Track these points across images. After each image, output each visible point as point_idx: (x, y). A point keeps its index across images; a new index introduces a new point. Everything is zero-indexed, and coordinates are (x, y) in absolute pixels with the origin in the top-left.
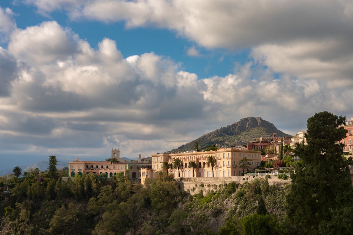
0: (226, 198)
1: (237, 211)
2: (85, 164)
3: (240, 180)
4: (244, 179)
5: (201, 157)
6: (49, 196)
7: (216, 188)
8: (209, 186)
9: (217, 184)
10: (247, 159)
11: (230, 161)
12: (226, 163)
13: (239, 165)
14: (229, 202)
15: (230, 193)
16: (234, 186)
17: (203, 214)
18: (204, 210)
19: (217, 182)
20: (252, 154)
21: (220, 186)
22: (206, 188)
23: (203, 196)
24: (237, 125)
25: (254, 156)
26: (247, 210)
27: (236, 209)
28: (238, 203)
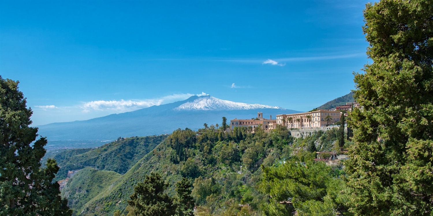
0: (316, 140)
1: (321, 148)
2: (240, 121)
3: (325, 129)
4: (327, 129)
5: (303, 116)
6: (220, 139)
7: (310, 134)
8: (307, 133)
9: (311, 132)
10: (330, 116)
11: (320, 118)
12: (317, 119)
13: (325, 120)
14: (317, 143)
15: (318, 137)
16: (321, 133)
17: (302, 149)
18: (303, 147)
19: (311, 131)
20: (334, 113)
21: (313, 133)
22: (305, 134)
23: (303, 139)
24: (348, 96)
25: (335, 114)
26: (327, 147)
27: (321, 146)
28: (322, 143)
